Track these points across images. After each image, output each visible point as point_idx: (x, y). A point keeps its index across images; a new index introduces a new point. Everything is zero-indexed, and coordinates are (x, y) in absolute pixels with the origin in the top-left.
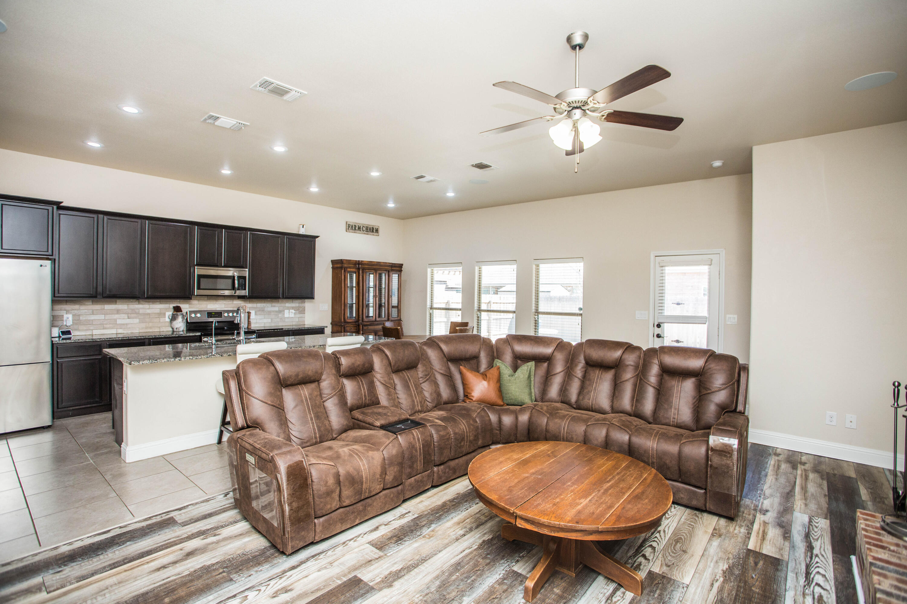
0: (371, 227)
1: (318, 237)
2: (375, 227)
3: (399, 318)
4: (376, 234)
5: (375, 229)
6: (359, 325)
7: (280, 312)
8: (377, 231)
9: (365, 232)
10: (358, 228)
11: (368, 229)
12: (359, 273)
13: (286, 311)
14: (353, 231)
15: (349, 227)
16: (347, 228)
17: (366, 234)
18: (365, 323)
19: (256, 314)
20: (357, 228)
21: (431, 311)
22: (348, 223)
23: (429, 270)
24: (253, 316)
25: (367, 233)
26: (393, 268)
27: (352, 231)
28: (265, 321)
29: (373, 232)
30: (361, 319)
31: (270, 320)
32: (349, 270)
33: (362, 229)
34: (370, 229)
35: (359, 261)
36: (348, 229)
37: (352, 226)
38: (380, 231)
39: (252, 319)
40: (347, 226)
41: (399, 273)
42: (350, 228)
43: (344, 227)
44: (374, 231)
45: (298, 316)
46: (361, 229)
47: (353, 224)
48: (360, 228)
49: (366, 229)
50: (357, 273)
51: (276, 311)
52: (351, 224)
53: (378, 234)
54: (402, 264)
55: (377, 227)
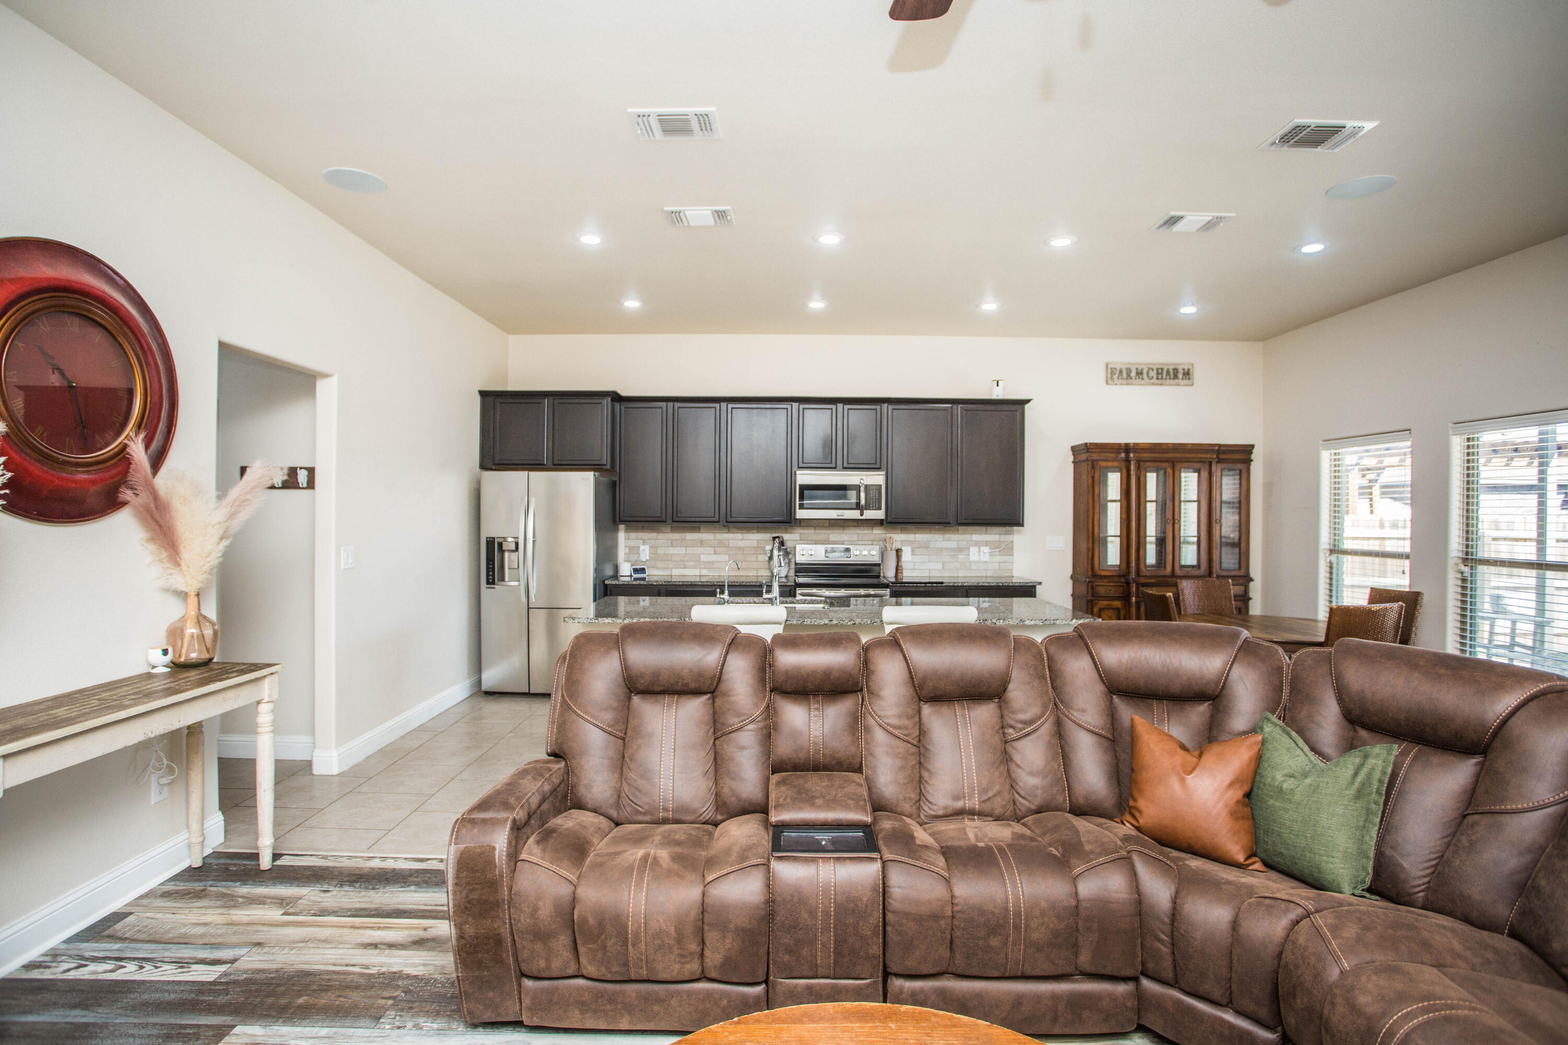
0: (1171, 368)
1: (1028, 401)
2: (1180, 368)
3: (1242, 573)
4: (1185, 382)
5: (1181, 372)
6: (1128, 584)
7: (960, 550)
8: (1187, 374)
9: (1154, 380)
10: (1137, 374)
11: (1161, 374)
12: (1128, 471)
13: (973, 550)
14: (1125, 382)
15: (1112, 373)
16: (1109, 376)
17: (1157, 384)
18: (1143, 580)
19: (913, 554)
20: (1133, 374)
21: (1333, 558)
22: (1110, 366)
23: (1326, 456)
24: (906, 556)
25: (1159, 382)
26: (1222, 456)
27: (1120, 381)
28: (931, 566)
29: (1176, 377)
30: (1133, 570)
31: (940, 566)
32: (1103, 464)
33: (1148, 374)
34: (1168, 372)
35: (1127, 445)
36: (1112, 378)
37: (1121, 372)
38: (1197, 374)
39: (906, 562)
40: (1109, 371)
41: (1244, 466)
42: (1115, 377)
43: (1102, 374)
44: (1180, 376)
45: (998, 558)
46: (1145, 376)
47: (1124, 367)
48: (1141, 373)
49: (1158, 373)
50: (1124, 471)
51: (953, 549)
52: (1118, 367)
53: (1190, 382)
54: (1252, 446)
55: (1186, 368)
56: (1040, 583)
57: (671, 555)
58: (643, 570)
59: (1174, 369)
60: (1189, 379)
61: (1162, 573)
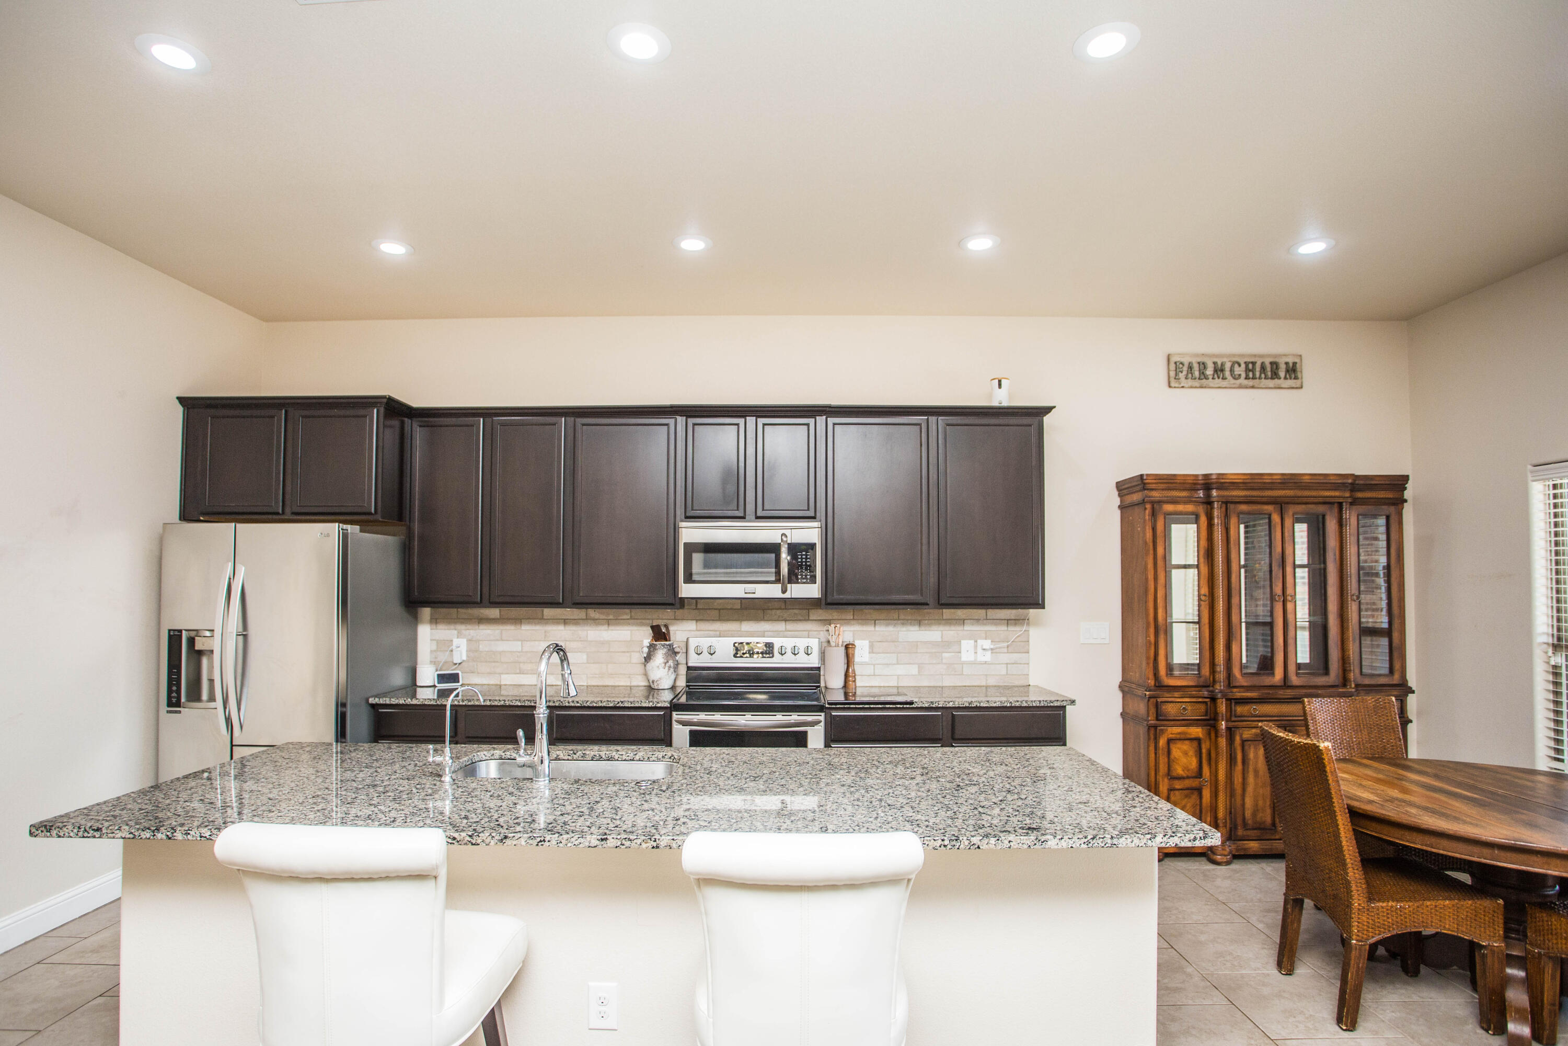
0: (1267, 361)
1: (1048, 410)
2: (1282, 361)
3: (1396, 679)
4: (1290, 383)
5: (1283, 367)
6: (1214, 699)
7: (946, 645)
8: (1293, 371)
9: (1242, 381)
10: (1216, 371)
11: (1253, 370)
12: (1210, 518)
13: (967, 645)
14: (1196, 383)
15: (1178, 371)
16: (1172, 374)
17: (1246, 387)
18: (1239, 694)
19: (872, 651)
20: (1209, 372)
22: (1173, 359)
23: (1538, 490)
24: (862, 654)
25: (1250, 383)
26: (1360, 495)
27: (1190, 382)
28: (900, 670)
29: (1275, 375)
30: (1221, 676)
31: (914, 670)
32: (1169, 508)
33: (1232, 370)
34: (1263, 368)
35: (1207, 476)
36: (1177, 378)
37: (1190, 367)
38: (1308, 372)
39: (862, 664)
40: (1172, 367)
41: (1392, 510)
42: (1182, 375)
43: (1160, 372)
44: (1282, 374)
45: (1005, 658)
46: (1227, 373)
47: (1195, 361)
48: (1222, 370)
49: (1247, 370)
50: (1203, 519)
51: (934, 644)
52: (1186, 360)
53: (1298, 383)
54: (1406, 478)
55: (1291, 360)
56: (1073, 702)
57: (501, 653)
58: (454, 678)
59: (1271, 363)
60: (1296, 378)
61: (1267, 681)
